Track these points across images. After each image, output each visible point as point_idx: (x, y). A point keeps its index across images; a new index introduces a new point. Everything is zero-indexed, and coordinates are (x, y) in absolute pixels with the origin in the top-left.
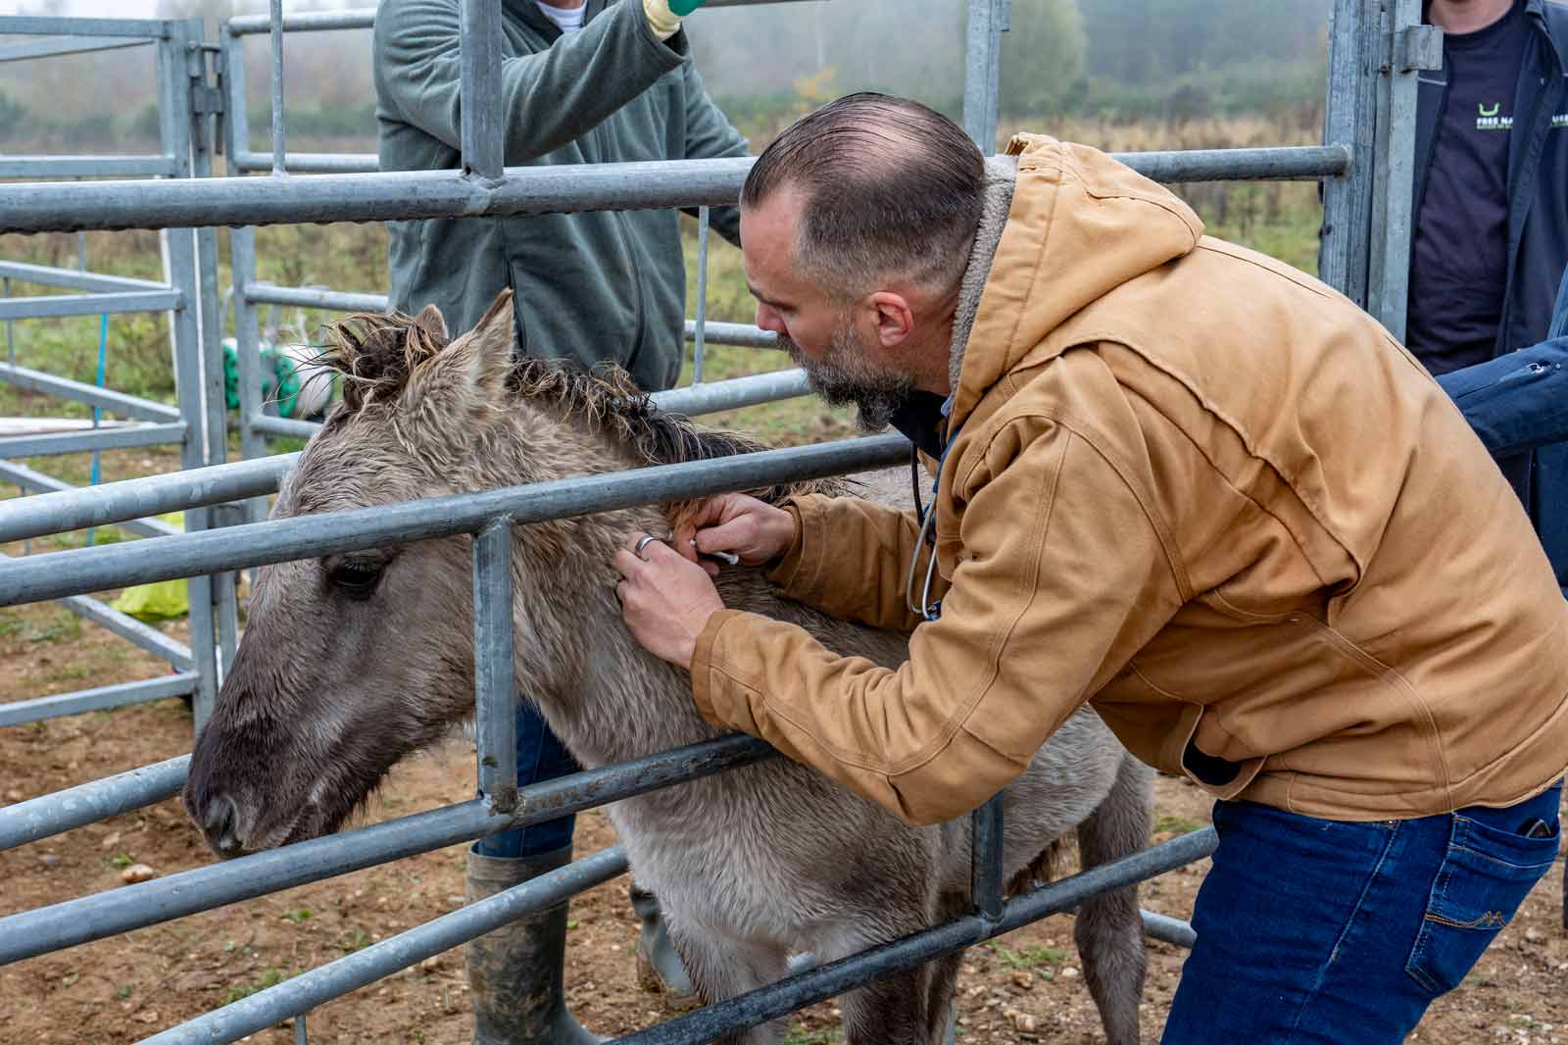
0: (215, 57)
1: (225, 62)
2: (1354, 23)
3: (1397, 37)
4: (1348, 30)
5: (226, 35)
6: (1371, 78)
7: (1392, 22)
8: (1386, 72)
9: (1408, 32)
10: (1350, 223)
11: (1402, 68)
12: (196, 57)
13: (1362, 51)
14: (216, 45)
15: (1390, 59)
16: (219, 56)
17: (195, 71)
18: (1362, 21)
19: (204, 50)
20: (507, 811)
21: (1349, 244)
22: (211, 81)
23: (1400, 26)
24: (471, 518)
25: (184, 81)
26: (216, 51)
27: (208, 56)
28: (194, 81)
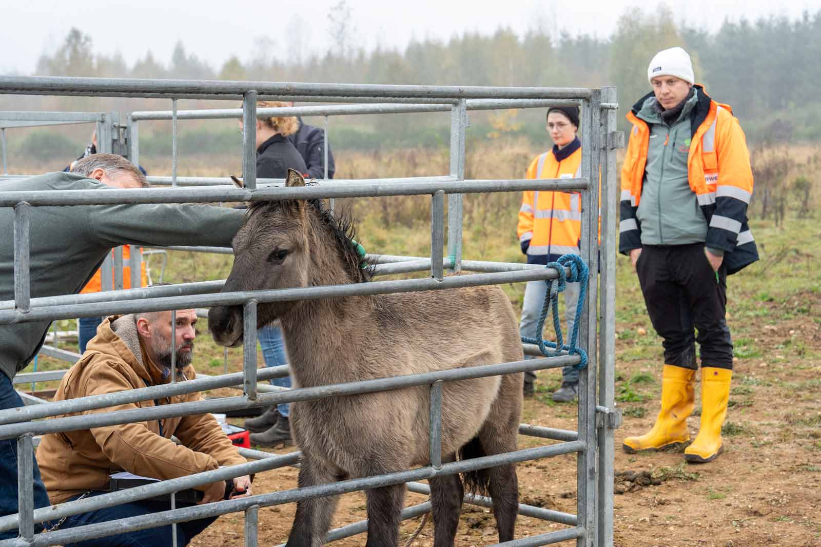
0: (124, 130)
1: (129, 133)
2: (589, 130)
3: (608, 136)
4: (587, 133)
5: (130, 121)
6: (597, 152)
7: (606, 130)
8: (604, 149)
9: (613, 134)
10: (590, 208)
11: (611, 147)
12: (115, 131)
13: (592, 141)
14: (125, 125)
15: (606, 143)
16: (126, 130)
17: (116, 137)
18: (592, 129)
19: (119, 127)
20: (253, 400)
21: (590, 217)
22: (122, 141)
23: (609, 132)
24: (243, 299)
25: (110, 141)
26: (125, 128)
27: (121, 130)
28: (114, 141)
